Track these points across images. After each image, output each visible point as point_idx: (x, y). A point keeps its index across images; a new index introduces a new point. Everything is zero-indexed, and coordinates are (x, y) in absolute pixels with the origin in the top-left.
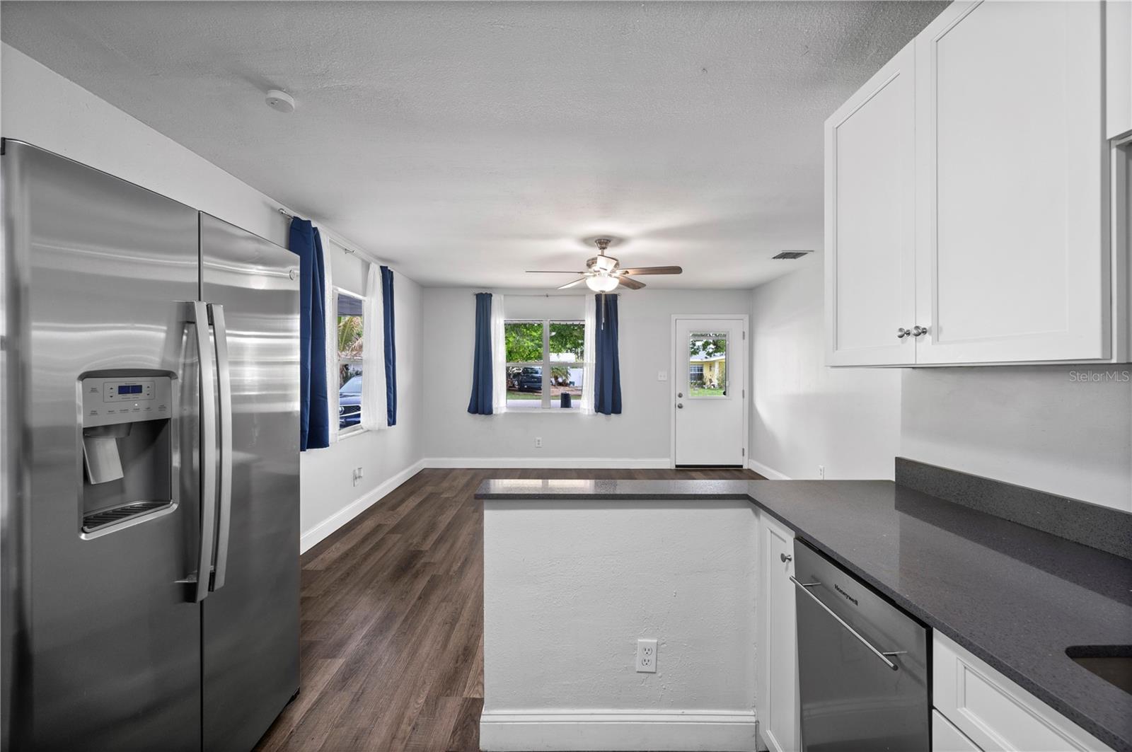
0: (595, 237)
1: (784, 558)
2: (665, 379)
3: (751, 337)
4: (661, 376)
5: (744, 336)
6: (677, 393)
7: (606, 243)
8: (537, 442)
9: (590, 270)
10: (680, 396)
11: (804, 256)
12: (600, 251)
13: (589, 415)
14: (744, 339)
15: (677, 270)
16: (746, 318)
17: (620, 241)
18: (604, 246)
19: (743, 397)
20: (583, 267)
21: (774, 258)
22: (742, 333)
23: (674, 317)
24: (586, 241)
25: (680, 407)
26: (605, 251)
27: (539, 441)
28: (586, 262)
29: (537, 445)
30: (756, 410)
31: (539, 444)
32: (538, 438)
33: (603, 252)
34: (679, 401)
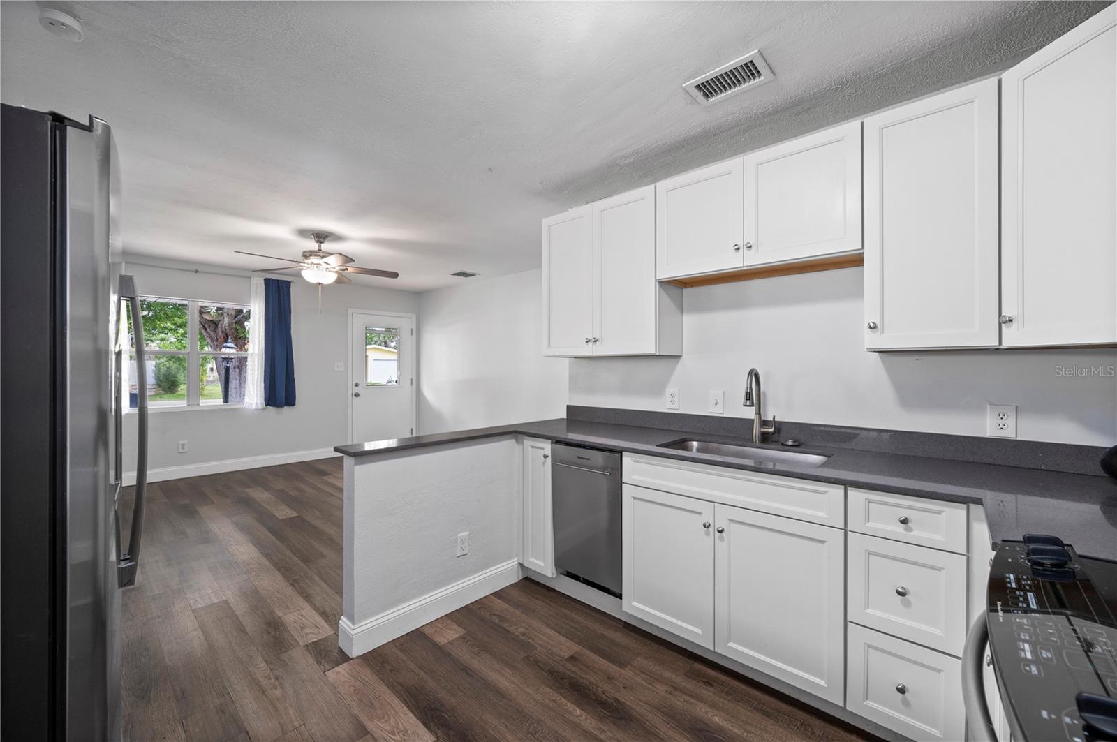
0: (313, 231)
1: (546, 457)
2: (342, 369)
3: (418, 333)
4: (338, 367)
5: (412, 332)
6: (354, 383)
7: (324, 238)
8: (180, 447)
9: (306, 261)
10: (357, 385)
11: (471, 278)
12: (317, 244)
13: (256, 409)
14: (412, 335)
15: (395, 275)
16: (414, 318)
17: (337, 238)
18: (322, 240)
19: (412, 384)
20: (300, 258)
21: (452, 274)
22: (410, 331)
23: (350, 310)
24: (303, 233)
25: (357, 395)
26: (322, 245)
27: (183, 445)
28: (302, 253)
29: (180, 451)
30: (424, 396)
31: (183, 448)
32: (181, 442)
33: (320, 246)
34: (356, 390)
